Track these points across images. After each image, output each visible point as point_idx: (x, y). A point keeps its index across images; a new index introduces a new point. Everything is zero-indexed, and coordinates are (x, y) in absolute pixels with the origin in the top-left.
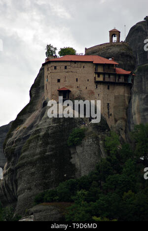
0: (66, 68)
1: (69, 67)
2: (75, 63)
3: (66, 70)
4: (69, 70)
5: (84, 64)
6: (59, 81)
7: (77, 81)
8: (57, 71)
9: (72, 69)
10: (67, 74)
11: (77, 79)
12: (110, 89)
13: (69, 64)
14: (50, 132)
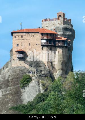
0: (22, 36)
1: (24, 36)
2: (28, 33)
3: (22, 38)
4: (24, 38)
5: (33, 34)
6: (18, 45)
7: (29, 45)
8: (16, 39)
9: (26, 38)
10: (23, 41)
11: (29, 44)
12: (52, 50)
13: (24, 34)
14: (10, 79)
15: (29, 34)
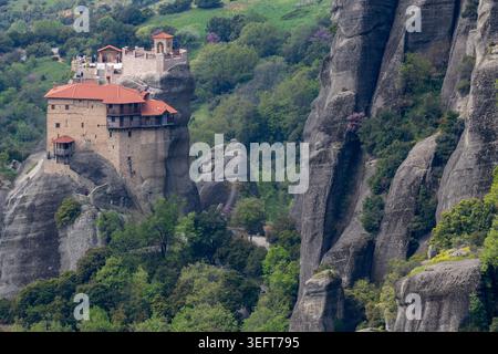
0: (67, 107)
1: (72, 107)
3: (68, 111)
4: (73, 111)
5: (92, 103)
6: (58, 125)
7: (83, 126)
9: (76, 110)
10: (69, 116)
11: (83, 123)
13: (71, 102)
14: (38, 203)
15: (81, 104)
